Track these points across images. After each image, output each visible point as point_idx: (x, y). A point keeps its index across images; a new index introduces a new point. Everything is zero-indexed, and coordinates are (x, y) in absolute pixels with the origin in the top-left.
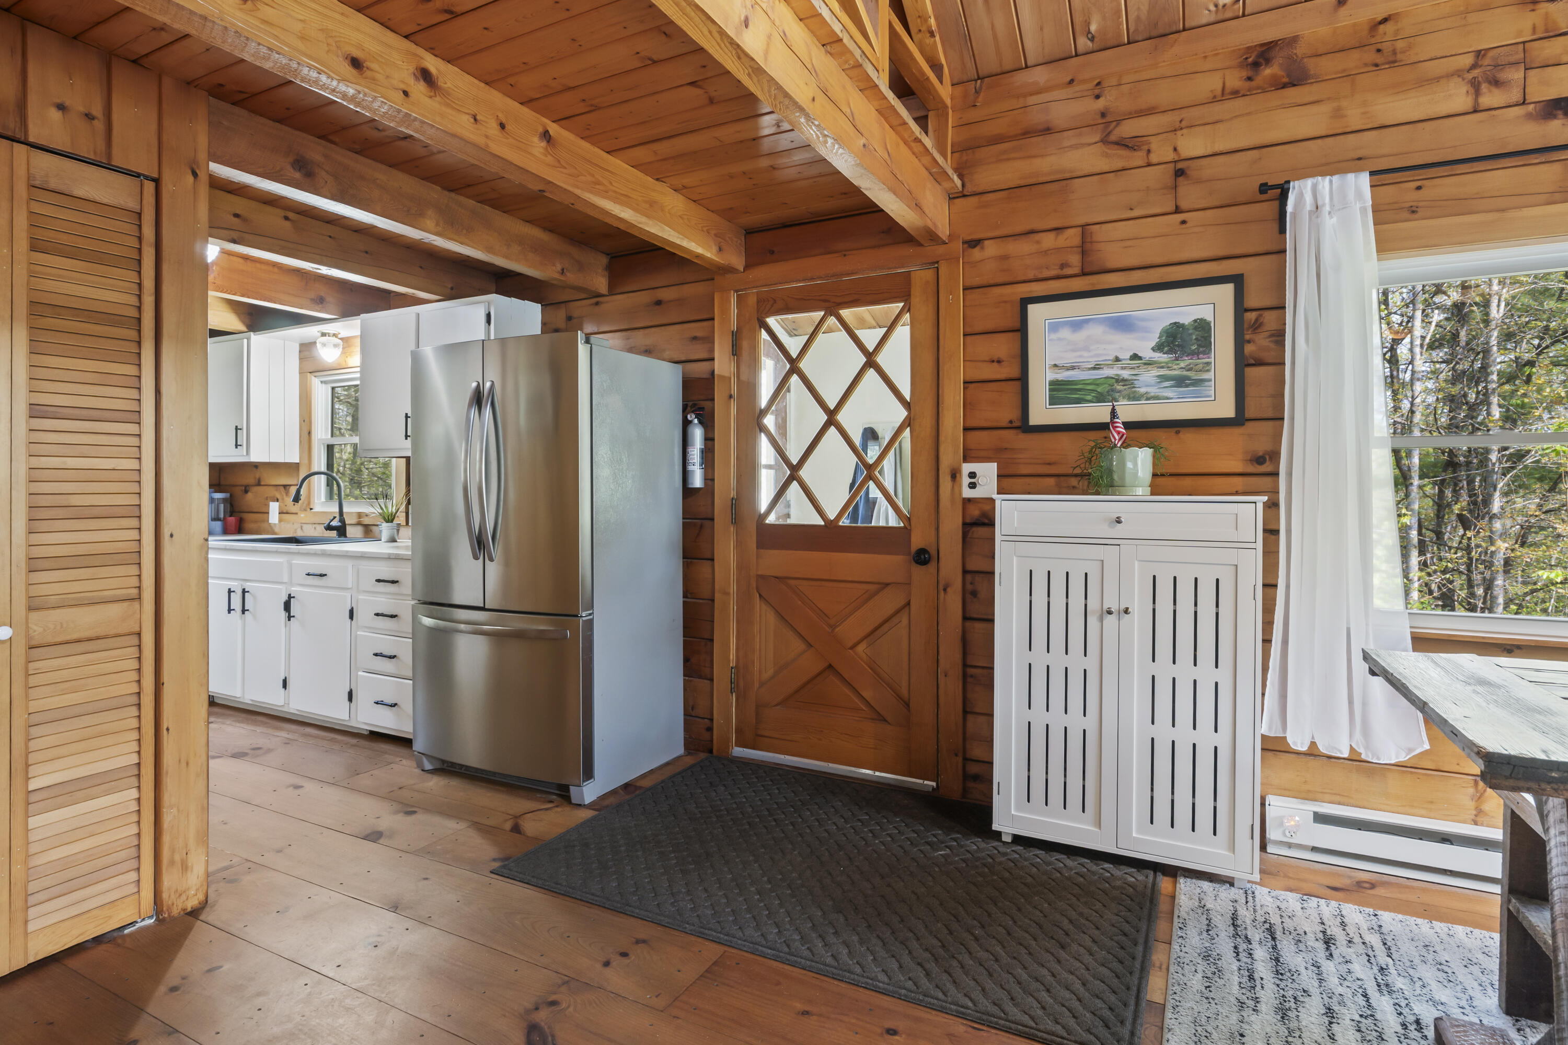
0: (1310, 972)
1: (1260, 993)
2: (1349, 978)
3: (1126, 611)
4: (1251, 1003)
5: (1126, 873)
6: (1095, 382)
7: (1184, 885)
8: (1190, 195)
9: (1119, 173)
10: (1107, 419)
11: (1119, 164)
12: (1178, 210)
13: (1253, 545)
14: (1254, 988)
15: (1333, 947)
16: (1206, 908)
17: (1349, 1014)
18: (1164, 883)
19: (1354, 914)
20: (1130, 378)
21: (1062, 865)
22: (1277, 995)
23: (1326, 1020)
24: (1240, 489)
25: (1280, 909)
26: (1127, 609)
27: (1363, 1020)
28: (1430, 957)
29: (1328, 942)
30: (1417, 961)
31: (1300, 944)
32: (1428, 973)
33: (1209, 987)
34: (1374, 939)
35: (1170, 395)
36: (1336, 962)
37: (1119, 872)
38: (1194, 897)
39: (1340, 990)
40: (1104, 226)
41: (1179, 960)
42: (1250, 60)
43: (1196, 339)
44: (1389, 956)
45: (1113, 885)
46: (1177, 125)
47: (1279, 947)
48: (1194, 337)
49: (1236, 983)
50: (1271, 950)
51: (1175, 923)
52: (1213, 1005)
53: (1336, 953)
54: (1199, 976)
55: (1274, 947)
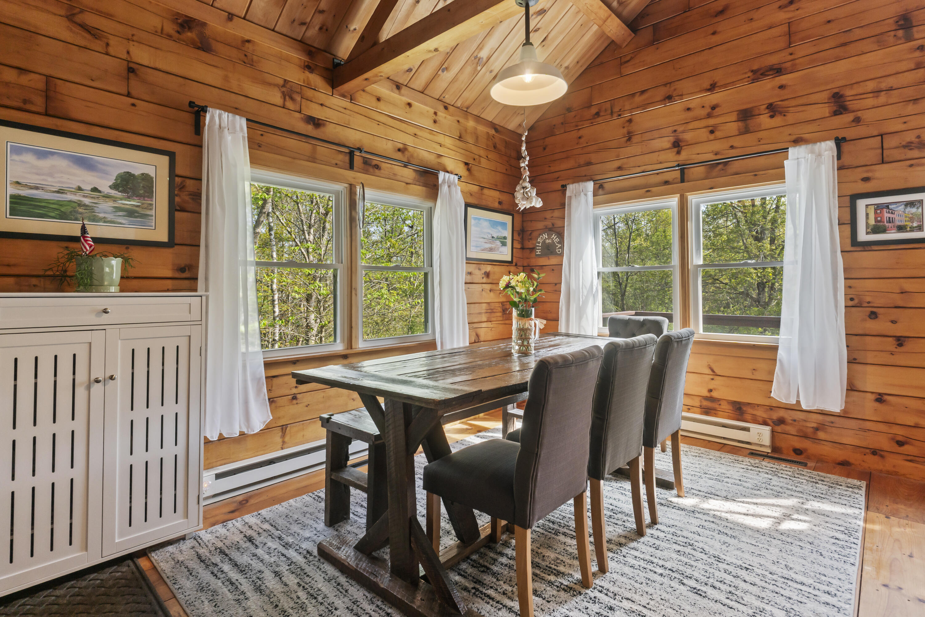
0: (254, 560)
1: (242, 588)
2: (271, 552)
3: (112, 378)
4: (242, 597)
5: (111, 573)
6: (58, 203)
7: (154, 556)
8: (137, 88)
9: (81, 48)
10: (78, 233)
11: (83, 43)
12: (129, 95)
13: (200, 323)
14: (237, 588)
15: (254, 541)
16: (180, 562)
17: (284, 568)
18: (143, 563)
19: (251, 519)
20: (91, 205)
21: (53, 598)
22: (250, 583)
23: (278, 578)
24: (170, 287)
25: (218, 537)
26: (112, 376)
27: (290, 567)
28: (291, 520)
29: (250, 539)
30: (288, 525)
31: (240, 550)
32: (295, 528)
33: (216, 605)
34: (266, 526)
35: (123, 221)
36: (261, 547)
37: (104, 575)
38: (168, 560)
39: (272, 560)
40: (67, 83)
41: (188, 602)
42: (179, 21)
43: (143, 187)
44: (277, 530)
45: (108, 586)
46: (130, 37)
47: (232, 557)
48: (142, 185)
49: (227, 592)
50: (230, 562)
51: (169, 583)
52: (225, 613)
53: (257, 543)
54: (206, 602)
55: (230, 559)
